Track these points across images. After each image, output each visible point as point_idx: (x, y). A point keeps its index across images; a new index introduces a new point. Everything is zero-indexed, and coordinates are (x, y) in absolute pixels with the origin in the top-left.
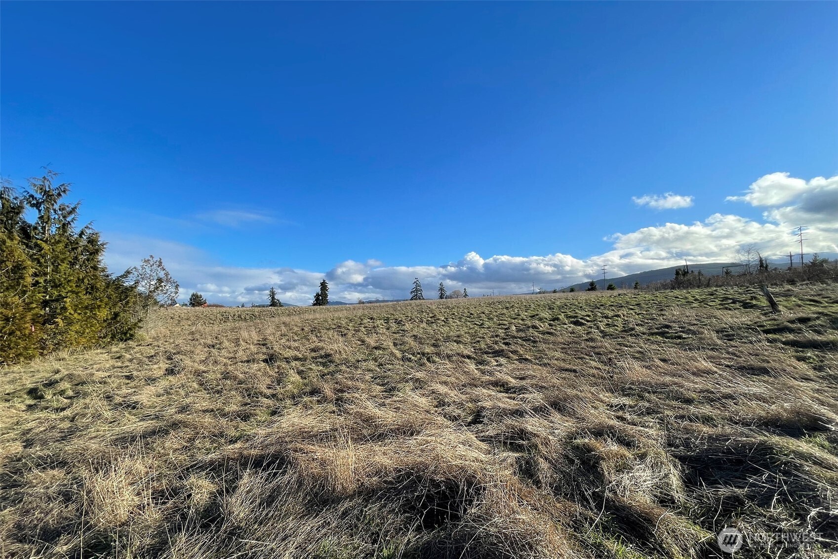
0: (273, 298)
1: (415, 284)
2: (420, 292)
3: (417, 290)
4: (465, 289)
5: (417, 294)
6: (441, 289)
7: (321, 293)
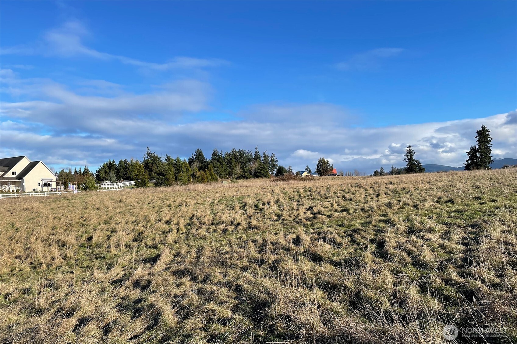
0: (411, 159)
7: (479, 148)
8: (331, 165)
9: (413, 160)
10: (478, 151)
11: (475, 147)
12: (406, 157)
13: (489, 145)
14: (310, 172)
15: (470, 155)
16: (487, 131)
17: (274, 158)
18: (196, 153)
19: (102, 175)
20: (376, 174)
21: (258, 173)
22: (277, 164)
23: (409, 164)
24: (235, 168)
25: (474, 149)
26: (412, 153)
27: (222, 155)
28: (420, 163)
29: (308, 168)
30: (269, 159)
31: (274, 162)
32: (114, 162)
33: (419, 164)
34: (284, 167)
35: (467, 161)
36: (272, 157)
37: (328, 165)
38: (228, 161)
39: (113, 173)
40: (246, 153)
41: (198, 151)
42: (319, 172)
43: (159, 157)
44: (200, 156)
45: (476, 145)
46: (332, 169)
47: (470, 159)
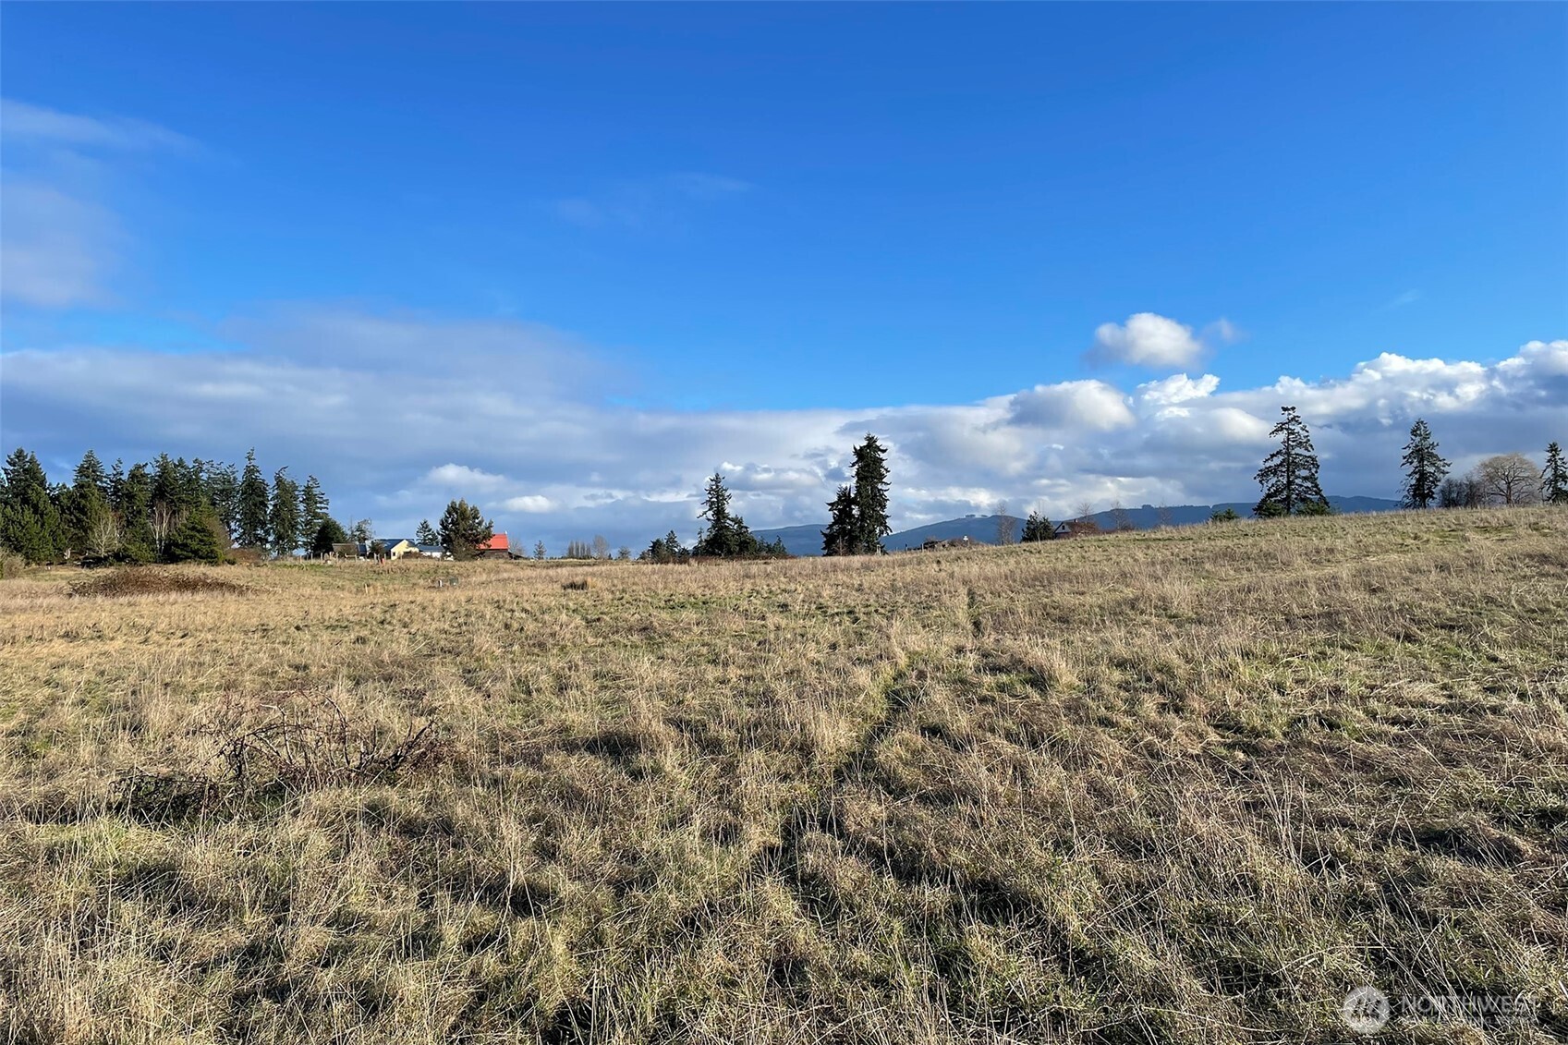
0: (720, 514)
2: (1304, 473)
3: (1290, 464)
5: (1288, 485)
6: (1421, 454)
7: (859, 493)
8: (485, 523)
9: (726, 517)
10: (854, 501)
11: (848, 490)
12: (708, 508)
13: (884, 487)
15: (836, 512)
16: (878, 448)
17: (316, 491)
18: (10, 464)
21: (177, 545)
22: (323, 510)
23: (714, 527)
25: (845, 495)
26: (723, 495)
27: (122, 474)
28: (744, 525)
30: (296, 493)
31: (316, 503)
33: (742, 527)
35: (831, 527)
36: (308, 487)
37: (477, 521)
38: (74, 502)
40: (211, 470)
41: (18, 457)
42: (448, 541)
44: (26, 475)
45: (851, 484)
46: (488, 536)
47: (838, 520)
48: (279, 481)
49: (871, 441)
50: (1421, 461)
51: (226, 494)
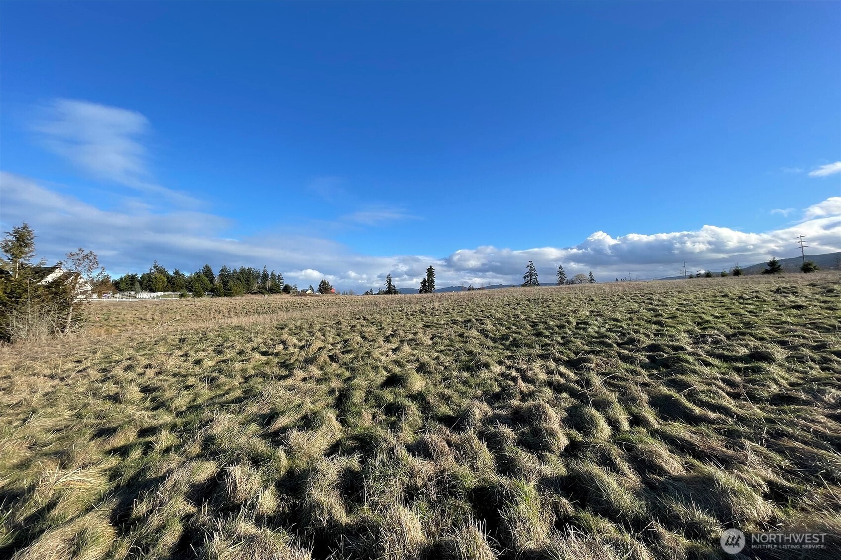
0: (389, 284)
1: (529, 268)
2: (534, 277)
3: (531, 275)
4: (590, 273)
5: (530, 279)
6: (561, 273)
7: (428, 280)
8: (330, 285)
12: (387, 282)
13: (434, 278)
14: (313, 290)
15: (422, 284)
17: (279, 276)
18: (203, 268)
19: (123, 286)
20: (367, 293)
21: (273, 289)
22: (282, 281)
23: (388, 287)
24: (252, 285)
25: (424, 280)
26: (390, 279)
29: (311, 286)
30: (276, 277)
31: (280, 279)
32: (136, 275)
33: (395, 287)
34: (290, 285)
35: (421, 287)
36: (277, 275)
37: (328, 285)
39: (137, 285)
41: (203, 266)
42: (320, 291)
43: (166, 270)
44: (208, 272)
45: (426, 277)
46: (331, 289)
47: (423, 286)
48: (272, 273)
49: (431, 267)
50: (561, 275)
51: (257, 277)
